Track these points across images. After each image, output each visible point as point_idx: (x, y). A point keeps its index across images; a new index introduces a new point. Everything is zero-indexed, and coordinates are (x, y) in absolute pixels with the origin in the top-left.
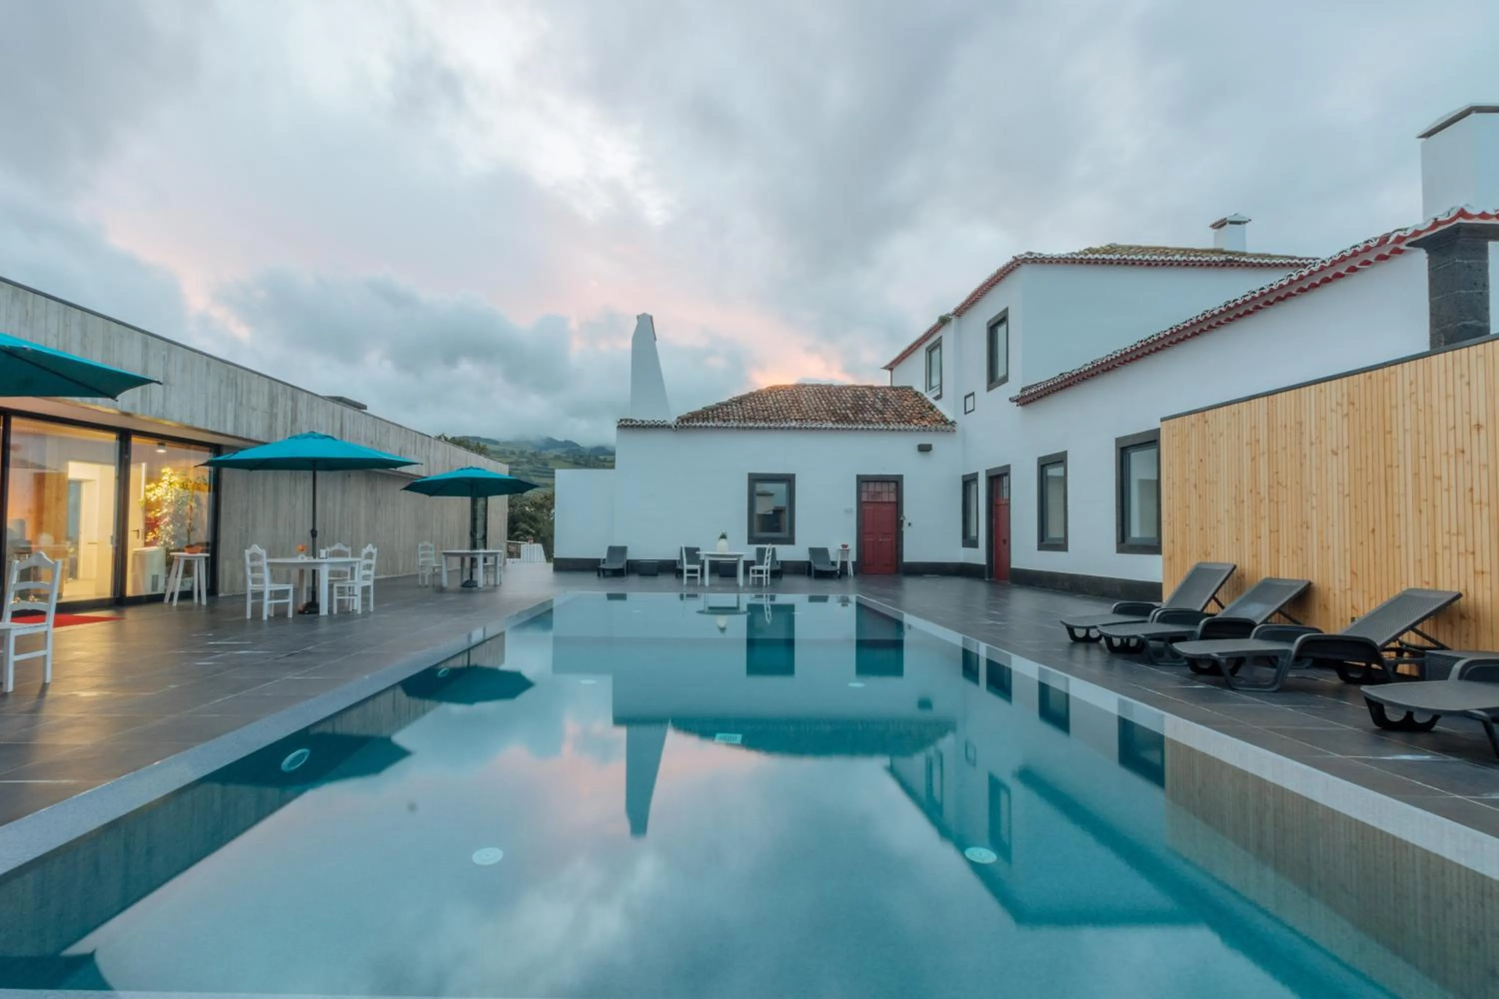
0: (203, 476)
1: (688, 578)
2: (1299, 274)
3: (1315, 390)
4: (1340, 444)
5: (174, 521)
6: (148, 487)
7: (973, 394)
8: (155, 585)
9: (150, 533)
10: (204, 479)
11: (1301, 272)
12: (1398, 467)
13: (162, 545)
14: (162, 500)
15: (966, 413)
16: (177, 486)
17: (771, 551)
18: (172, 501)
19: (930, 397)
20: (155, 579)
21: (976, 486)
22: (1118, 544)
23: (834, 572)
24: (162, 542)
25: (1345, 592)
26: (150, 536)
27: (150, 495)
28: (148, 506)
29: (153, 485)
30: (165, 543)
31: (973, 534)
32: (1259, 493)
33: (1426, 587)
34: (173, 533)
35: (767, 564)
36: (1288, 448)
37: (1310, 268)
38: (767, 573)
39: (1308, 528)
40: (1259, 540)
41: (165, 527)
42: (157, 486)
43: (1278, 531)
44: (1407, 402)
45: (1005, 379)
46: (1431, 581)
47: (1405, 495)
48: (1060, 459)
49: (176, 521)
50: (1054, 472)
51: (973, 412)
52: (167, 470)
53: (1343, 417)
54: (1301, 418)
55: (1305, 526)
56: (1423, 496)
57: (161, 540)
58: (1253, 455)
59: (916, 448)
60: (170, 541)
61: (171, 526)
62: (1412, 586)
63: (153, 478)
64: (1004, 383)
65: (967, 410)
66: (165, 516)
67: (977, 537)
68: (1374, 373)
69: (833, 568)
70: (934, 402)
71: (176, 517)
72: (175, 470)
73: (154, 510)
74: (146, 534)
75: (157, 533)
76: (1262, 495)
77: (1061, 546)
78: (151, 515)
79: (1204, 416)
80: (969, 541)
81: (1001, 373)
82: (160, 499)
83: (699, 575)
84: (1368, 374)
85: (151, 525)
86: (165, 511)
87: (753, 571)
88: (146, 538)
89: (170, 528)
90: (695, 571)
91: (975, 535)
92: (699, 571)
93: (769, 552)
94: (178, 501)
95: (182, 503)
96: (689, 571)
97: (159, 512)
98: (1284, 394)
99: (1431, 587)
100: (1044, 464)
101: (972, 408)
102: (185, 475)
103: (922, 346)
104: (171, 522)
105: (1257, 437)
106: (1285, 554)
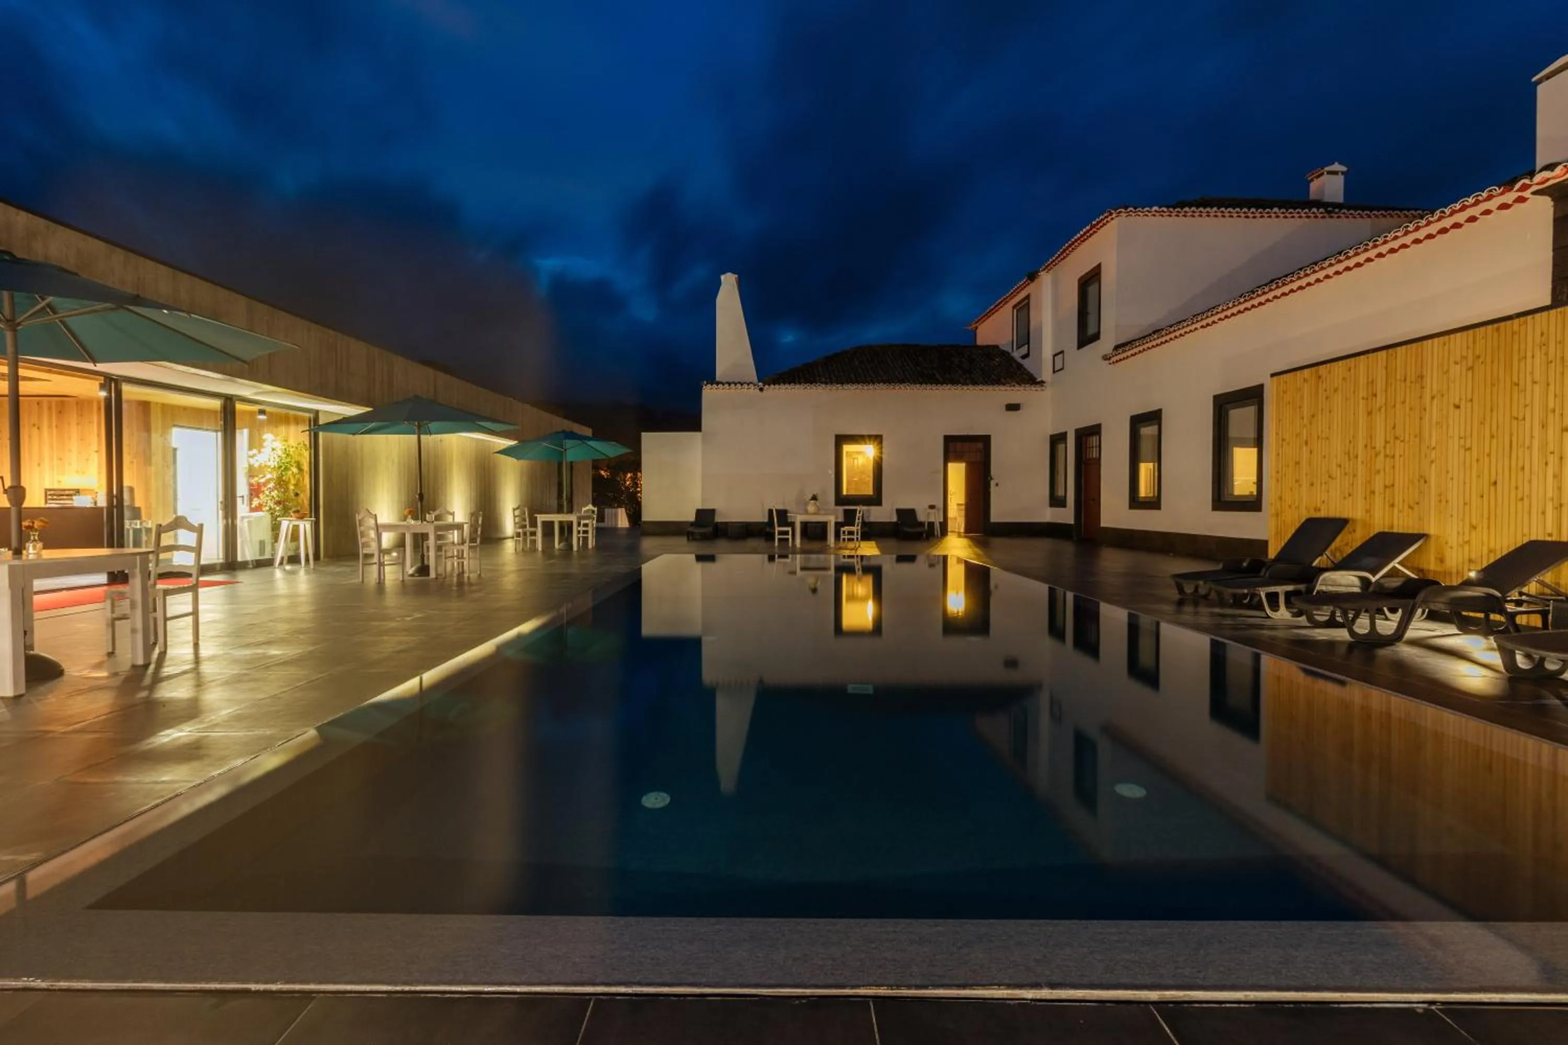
0: (303, 442)
1: (780, 540)
2: (1416, 225)
3: (1438, 343)
4: (1463, 397)
5: (278, 487)
6: (251, 453)
7: (1062, 352)
8: (262, 550)
9: (255, 499)
10: (305, 445)
11: (1418, 223)
12: (1524, 419)
13: (267, 511)
14: (265, 466)
15: (1054, 372)
16: (280, 453)
17: (861, 513)
18: (275, 467)
19: (1017, 355)
20: (262, 544)
21: (1064, 445)
22: (1213, 501)
23: (921, 534)
24: (267, 508)
25: (1462, 546)
26: (256, 502)
27: (252, 461)
28: (252, 472)
29: (255, 451)
30: (270, 509)
31: (1060, 493)
32: (1374, 448)
33: (1549, 539)
34: (277, 499)
35: (858, 526)
36: (1407, 402)
37: (1427, 218)
38: (857, 534)
39: (1425, 482)
40: (1372, 496)
41: (270, 492)
42: (260, 452)
43: (1393, 485)
44: (1538, 354)
45: (1096, 337)
46: (1555, 533)
47: (1530, 448)
48: (1154, 417)
49: (280, 487)
50: (1147, 431)
51: (1061, 372)
52: (268, 437)
53: (1468, 369)
54: (1421, 372)
55: (1423, 481)
56: (1551, 447)
57: (266, 506)
58: (1369, 410)
59: (1004, 408)
60: (275, 506)
61: (276, 492)
62: (1533, 538)
63: (255, 443)
64: (1095, 340)
65: (1056, 369)
66: (268, 481)
67: (1065, 497)
68: (1502, 324)
69: (919, 530)
70: (1020, 360)
71: (281, 483)
72: (276, 436)
73: (257, 476)
74: (251, 500)
75: (262, 498)
76: (1378, 449)
77: (1154, 504)
78: (254, 481)
79: (1317, 371)
80: (1056, 501)
81: (1091, 331)
82: (263, 465)
83: (790, 537)
84: (1496, 325)
85: (255, 491)
86: (269, 476)
87: (844, 532)
88: (251, 504)
89: (275, 493)
90: (786, 533)
91: (1063, 494)
92: (790, 533)
93: (859, 513)
94: (281, 467)
95: (284, 469)
96: (780, 533)
97: (262, 477)
98: (1404, 347)
99: (1554, 538)
100: (1138, 421)
101: (1061, 367)
102: (286, 441)
103: (1008, 304)
104: (275, 488)
105: (1374, 391)
106: (1401, 507)
